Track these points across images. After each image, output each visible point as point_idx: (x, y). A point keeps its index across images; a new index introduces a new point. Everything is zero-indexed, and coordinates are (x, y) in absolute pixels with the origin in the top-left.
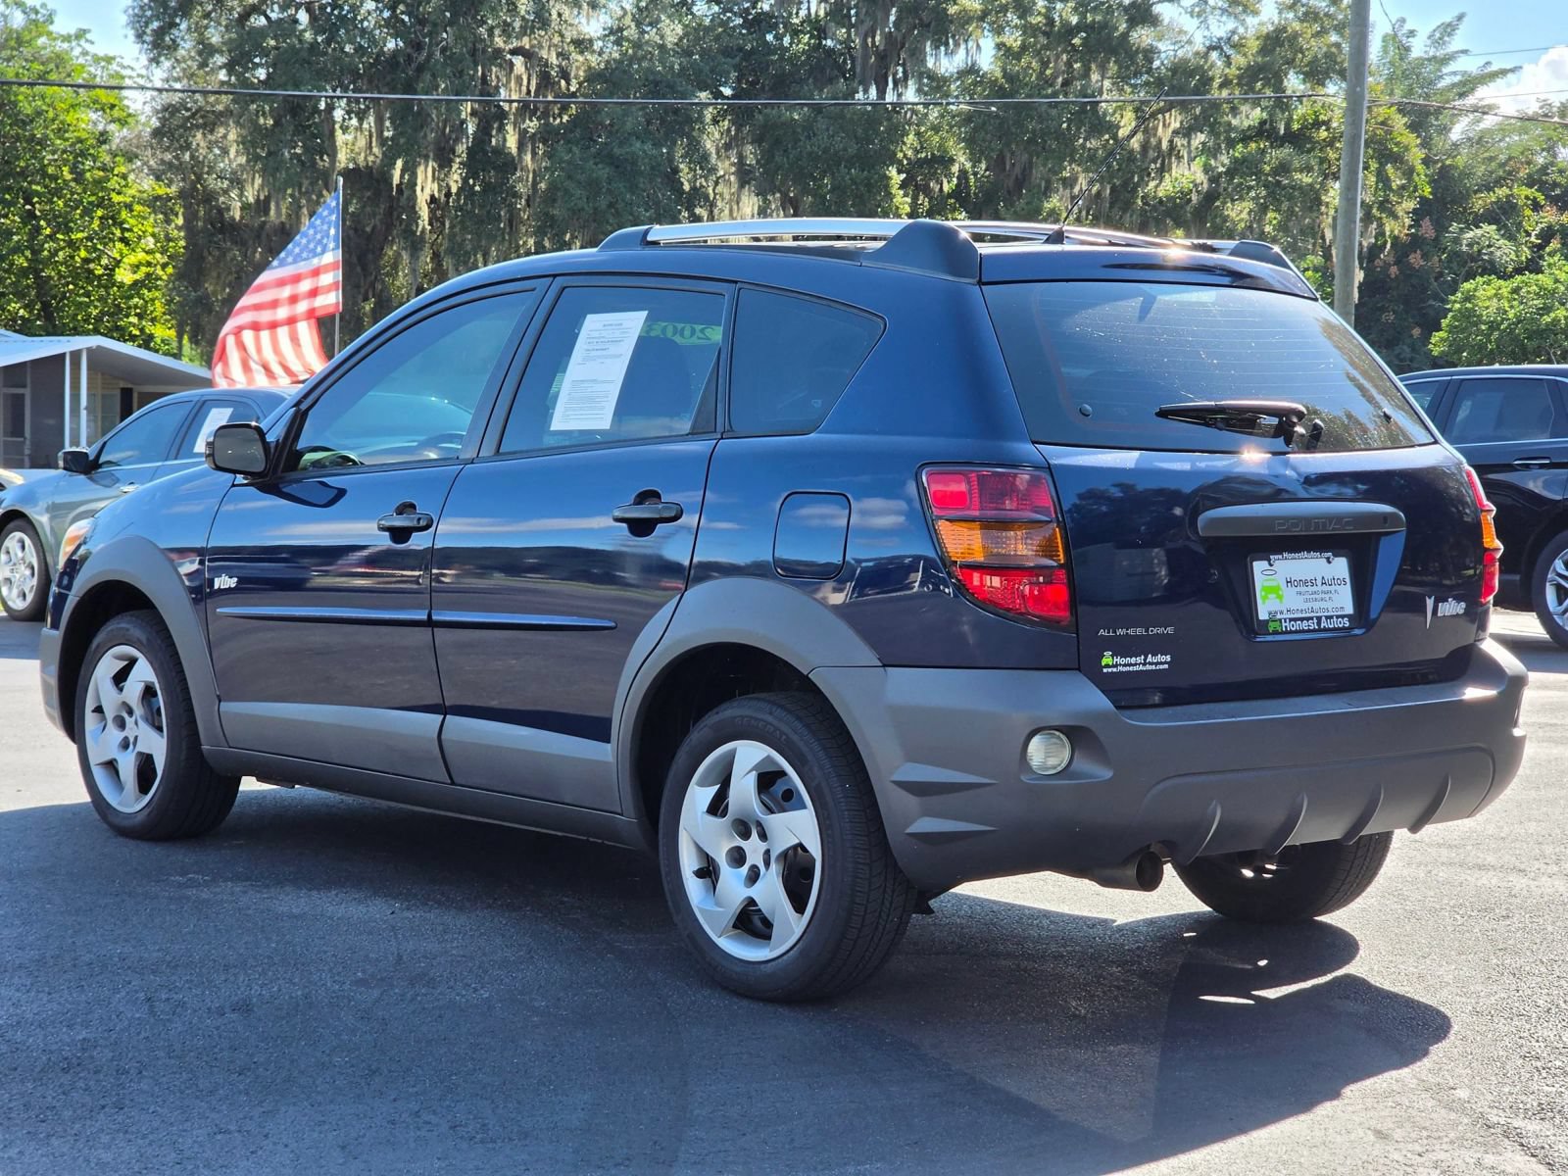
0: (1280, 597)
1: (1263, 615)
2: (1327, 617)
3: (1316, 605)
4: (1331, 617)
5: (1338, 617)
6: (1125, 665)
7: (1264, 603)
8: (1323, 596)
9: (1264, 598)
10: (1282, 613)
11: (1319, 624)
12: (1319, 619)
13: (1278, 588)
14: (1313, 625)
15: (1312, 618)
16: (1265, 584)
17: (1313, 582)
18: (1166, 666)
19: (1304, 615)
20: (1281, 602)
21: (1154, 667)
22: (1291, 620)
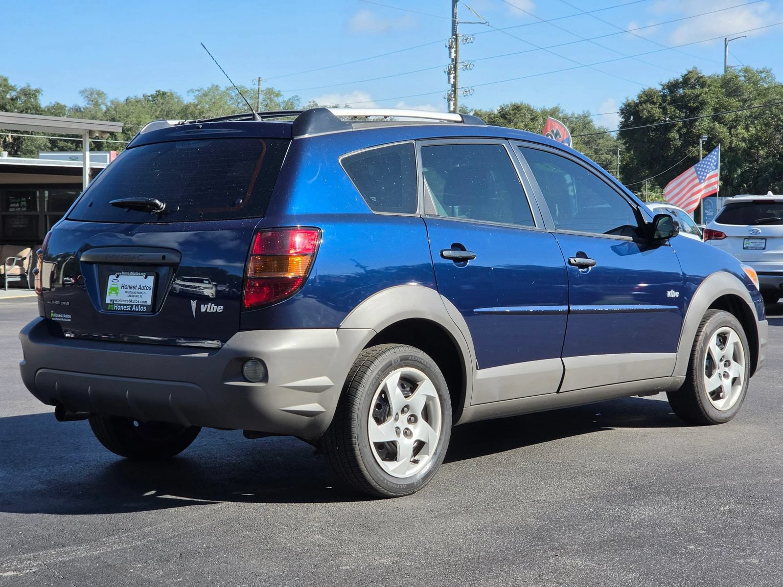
0: (117, 293)
1: (108, 301)
2: (136, 305)
3: (133, 299)
4: (138, 305)
5: (141, 306)
6: (58, 318)
7: (109, 295)
8: (138, 294)
9: (110, 293)
10: (116, 301)
11: (131, 308)
12: (132, 305)
13: (117, 288)
14: (128, 308)
15: (129, 305)
16: (112, 286)
17: (134, 287)
18: (70, 320)
19: (125, 303)
20: (117, 296)
21: (66, 320)
22: (119, 304)
